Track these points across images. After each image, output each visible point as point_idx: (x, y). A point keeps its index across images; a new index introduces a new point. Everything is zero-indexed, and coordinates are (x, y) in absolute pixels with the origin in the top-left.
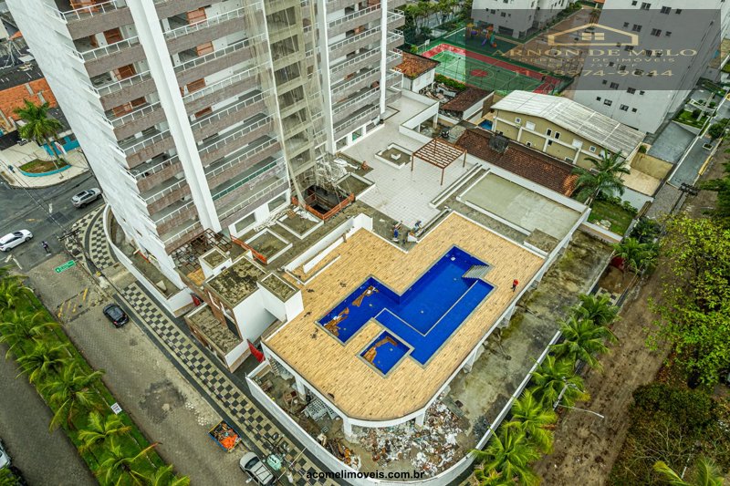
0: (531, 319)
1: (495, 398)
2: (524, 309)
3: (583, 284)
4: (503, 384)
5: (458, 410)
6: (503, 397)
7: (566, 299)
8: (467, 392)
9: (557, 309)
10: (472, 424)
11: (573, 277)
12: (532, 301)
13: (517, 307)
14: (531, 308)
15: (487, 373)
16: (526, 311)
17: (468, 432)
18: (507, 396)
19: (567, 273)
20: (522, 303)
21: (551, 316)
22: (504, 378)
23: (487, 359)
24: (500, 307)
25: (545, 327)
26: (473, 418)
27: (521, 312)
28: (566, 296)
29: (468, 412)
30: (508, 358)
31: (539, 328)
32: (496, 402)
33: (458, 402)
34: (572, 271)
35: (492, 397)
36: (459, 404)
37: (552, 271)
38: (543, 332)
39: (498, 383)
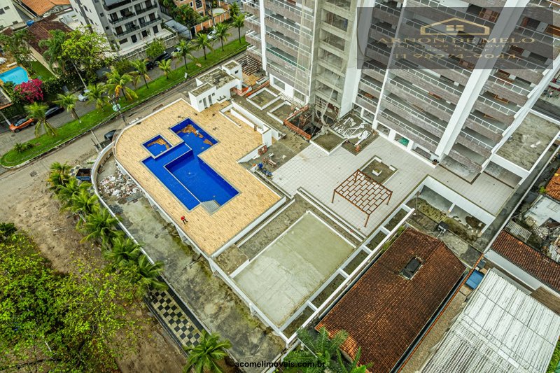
0: (185, 261)
1: (131, 221)
2: (196, 259)
3: (212, 322)
4: (139, 228)
5: (131, 199)
6: (130, 226)
7: (198, 298)
8: (142, 206)
9: (189, 286)
10: (121, 206)
11: (223, 316)
12: (203, 268)
13: (199, 254)
14: (196, 265)
15: (150, 220)
16: (193, 260)
17: (117, 203)
18: (130, 228)
19: (228, 311)
20: (201, 259)
21: (184, 278)
22: (142, 229)
23: (160, 222)
24: (171, 210)
25: (175, 270)
26: (124, 207)
27: (193, 256)
28: (201, 300)
29: (128, 204)
30: (157, 236)
31: (175, 265)
32: (128, 221)
33: (136, 200)
34: (229, 316)
35: (132, 219)
36: (135, 201)
37: (233, 296)
38: (170, 266)
39: (140, 225)
